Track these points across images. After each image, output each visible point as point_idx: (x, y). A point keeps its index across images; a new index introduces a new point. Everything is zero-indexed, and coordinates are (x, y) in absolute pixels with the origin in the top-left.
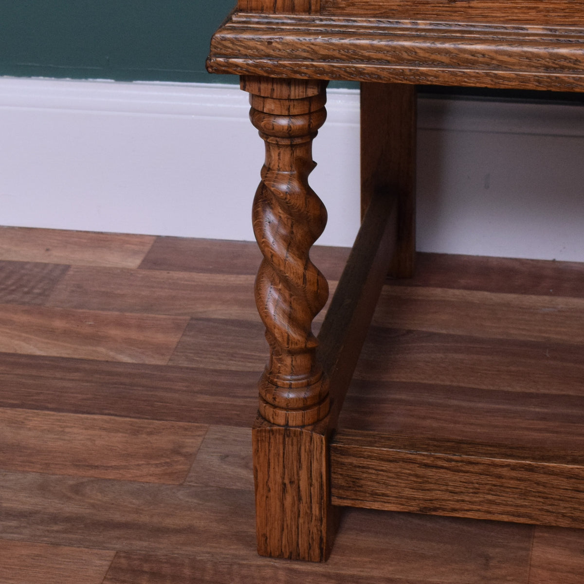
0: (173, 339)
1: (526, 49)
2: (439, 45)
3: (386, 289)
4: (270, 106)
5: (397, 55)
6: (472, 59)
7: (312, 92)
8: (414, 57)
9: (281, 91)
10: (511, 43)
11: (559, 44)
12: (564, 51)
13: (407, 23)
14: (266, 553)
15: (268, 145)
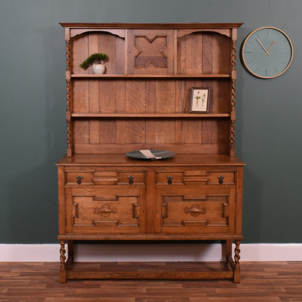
0: (48, 270)
3: (70, 265)
5: (71, 238)
6: (77, 238)
7: (65, 241)
8: (73, 238)
9: (62, 241)
12: (83, 237)
13: (72, 235)
15: (61, 246)
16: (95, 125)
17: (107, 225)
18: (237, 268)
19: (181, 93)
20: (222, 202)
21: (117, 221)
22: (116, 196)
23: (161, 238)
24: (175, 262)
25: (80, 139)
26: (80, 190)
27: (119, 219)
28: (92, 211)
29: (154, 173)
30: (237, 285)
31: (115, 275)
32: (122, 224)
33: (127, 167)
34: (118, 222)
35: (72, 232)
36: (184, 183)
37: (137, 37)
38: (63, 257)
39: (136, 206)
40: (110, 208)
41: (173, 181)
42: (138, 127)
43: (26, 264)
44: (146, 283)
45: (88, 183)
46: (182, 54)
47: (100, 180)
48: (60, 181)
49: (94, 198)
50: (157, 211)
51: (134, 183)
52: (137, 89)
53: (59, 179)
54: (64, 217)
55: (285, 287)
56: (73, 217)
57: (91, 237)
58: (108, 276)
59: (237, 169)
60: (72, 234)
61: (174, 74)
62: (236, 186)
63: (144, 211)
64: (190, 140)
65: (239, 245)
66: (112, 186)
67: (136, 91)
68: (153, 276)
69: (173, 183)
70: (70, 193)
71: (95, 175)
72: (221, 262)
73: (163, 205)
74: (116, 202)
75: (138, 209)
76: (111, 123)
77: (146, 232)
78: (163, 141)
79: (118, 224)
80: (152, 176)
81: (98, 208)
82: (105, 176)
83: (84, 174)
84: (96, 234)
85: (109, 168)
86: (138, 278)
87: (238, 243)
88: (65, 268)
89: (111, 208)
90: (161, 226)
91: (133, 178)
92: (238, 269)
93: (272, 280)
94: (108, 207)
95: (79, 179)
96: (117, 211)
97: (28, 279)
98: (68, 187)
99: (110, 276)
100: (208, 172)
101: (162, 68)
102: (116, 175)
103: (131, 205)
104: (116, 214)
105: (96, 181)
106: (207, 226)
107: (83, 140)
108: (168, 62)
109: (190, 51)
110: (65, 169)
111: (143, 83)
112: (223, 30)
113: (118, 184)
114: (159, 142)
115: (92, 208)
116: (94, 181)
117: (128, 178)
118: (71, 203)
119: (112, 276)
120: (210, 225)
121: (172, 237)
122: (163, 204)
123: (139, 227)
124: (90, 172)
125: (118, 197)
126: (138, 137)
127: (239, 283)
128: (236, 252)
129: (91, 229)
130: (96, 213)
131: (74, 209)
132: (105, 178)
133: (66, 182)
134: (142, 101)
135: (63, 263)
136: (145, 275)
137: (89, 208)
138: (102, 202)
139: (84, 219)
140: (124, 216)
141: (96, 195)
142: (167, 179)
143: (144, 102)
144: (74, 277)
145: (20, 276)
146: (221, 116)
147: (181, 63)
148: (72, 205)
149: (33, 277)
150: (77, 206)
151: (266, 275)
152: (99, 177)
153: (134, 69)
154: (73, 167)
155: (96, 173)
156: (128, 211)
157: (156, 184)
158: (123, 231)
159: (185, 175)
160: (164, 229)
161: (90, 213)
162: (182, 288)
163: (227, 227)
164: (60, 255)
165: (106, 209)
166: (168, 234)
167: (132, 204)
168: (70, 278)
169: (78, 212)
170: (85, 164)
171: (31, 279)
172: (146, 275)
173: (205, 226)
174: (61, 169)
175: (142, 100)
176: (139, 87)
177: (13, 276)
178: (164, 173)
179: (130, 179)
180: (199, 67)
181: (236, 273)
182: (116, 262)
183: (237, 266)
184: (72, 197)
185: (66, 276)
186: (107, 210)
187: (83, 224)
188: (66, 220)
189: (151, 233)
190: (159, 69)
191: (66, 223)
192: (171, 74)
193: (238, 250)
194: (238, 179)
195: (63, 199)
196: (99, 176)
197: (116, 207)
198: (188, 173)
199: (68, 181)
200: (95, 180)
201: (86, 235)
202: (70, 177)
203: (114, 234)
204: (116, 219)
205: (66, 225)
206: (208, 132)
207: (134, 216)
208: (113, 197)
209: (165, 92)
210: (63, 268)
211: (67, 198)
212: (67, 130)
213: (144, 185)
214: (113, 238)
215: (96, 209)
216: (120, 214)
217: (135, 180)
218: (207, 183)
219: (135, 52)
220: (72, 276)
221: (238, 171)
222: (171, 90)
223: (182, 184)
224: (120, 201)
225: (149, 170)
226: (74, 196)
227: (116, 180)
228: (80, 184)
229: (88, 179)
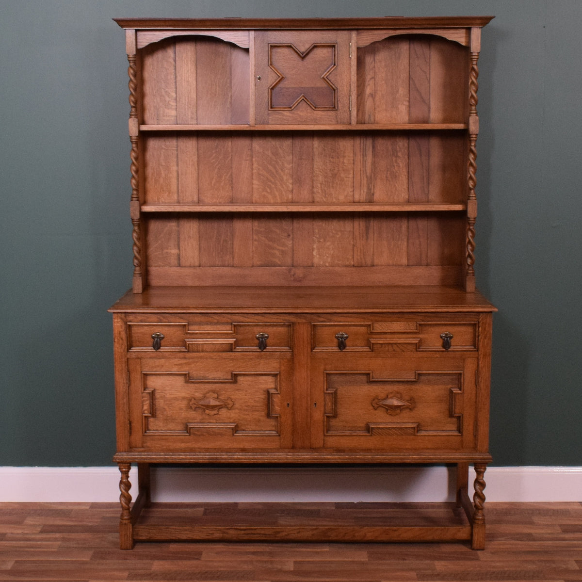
0: (99, 520)
2: (148, 457)
4: (122, 467)
5: (142, 458)
6: (153, 458)
7: (129, 465)
8: (145, 459)
9: (124, 465)
12: (166, 457)
13: (143, 453)
14: (122, 549)
15: (122, 474)
16: (190, 227)
17: (213, 432)
18: (479, 520)
19: (366, 161)
20: (449, 386)
21: (235, 424)
22: (232, 373)
23: (325, 459)
24: (353, 503)
25: (160, 256)
26: (158, 362)
27: (239, 420)
28: (183, 404)
29: (309, 329)
30: (479, 552)
31: (232, 534)
32: (244, 430)
33: (253, 315)
34: (237, 426)
35: (143, 447)
36: (370, 349)
37: (273, 47)
38: (126, 497)
39: (272, 394)
40: (220, 397)
41: (348, 342)
42: (278, 231)
43: (55, 507)
44: (295, 549)
45: (174, 348)
46: (367, 83)
47: (200, 341)
48: (118, 343)
49: (188, 378)
50: (315, 404)
51: (269, 348)
52: (275, 154)
53: (116, 340)
54: (127, 416)
55: (576, 559)
56: (145, 417)
57: (181, 457)
58: (217, 535)
59: (479, 319)
60: (142, 451)
61: (350, 123)
62: (478, 354)
63: (288, 404)
64: (383, 258)
65: (483, 474)
66: (224, 354)
67: (274, 158)
68: (306, 534)
69: (347, 348)
70: (138, 367)
71: (189, 331)
72: (447, 504)
73: (327, 392)
74: (232, 385)
75: (276, 400)
76: (223, 225)
77: (293, 448)
78: (329, 260)
79: (236, 430)
80: (305, 334)
81: (195, 399)
82: (209, 333)
83: (166, 329)
84: (192, 450)
85: (216, 317)
86: (277, 538)
87: (482, 470)
88: (131, 518)
89: (223, 399)
90: (324, 435)
91: (267, 337)
92: (480, 522)
93: (550, 542)
94: (216, 395)
95: (156, 339)
96: (234, 404)
97: (56, 539)
98: (134, 355)
99: (221, 535)
100: (420, 325)
101: (326, 112)
102: (231, 332)
103: (261, 391)
104: (233, 411)
105: (190, 344)
106: (418, 434)
107: (167, 259)
108: (339, 98)
109: (384, 75)
110: (127, 320)
111: (287, 143)
112: (452, 31)
113: (236, 350)
114: (322, 263)
115: (184, 398)
116: (186, 343)
117: (256, 337)
118: (141, 389)
119: (224, 535)
120: (423, 432)
121: (347, 457)
122: (327, 390)
123: (279, 436)
124: (179, 325)
125: (236, 375)
126: (277, 253)
127: (483, 549)
128: (478, 487)
129: (182, 441)
130: (191, 408)
131: (147, 400)
132: (209, 337)
133: (130, 346)
134: (286, 180)
135: (126, 510)
136: (292, 532)
137: (176, 398)
138: (202, 386)
139: (167, 420)
140: (248, 415)
141: (191, 372)
142: (336, 340)
143: (291, 181)
144: (148, 538)
145: (42, 532)
146: (446, 210)
147: (366, 100)
148: (142, 393)
149: (66, 535)
150: (152, 394)
151: (537, 531)
152: (197, 336)
153: (268, 114)
154: (144, 314)
155: (191, 327)
156: (256, 404)
157: (314, 349)
158: (247, 445)
159: (374, 331)
160: (332, 441)
161: (181, 409)
162: (367, 560)
163: (459, 437)
164: (120, 493)
165: (211, 400)
166: (339, 450)
167: (265, 391)
168: (141, 538)
169: (155, 405)
170: (167, 309)
171: (64, 539)
172: (294, 534)
173: (415, 435)
174: (119, 320)
175: (285, 178)
176: (280, 151)
177: (27, 534)
178: (330, 328)
179: (261, 339)
180: (403, 108)
181: (476, 530)
182: (236, 504)
183: (479, 516)
184: (143, 375)
185: (133, 535)
186: (213, 403)
187: (165, 430)
188: (130, 423)
189: (303, 448)
190: (319, 114)
191: (131, 429)
192: (344, 123)
193: (480, 484)
194: (482, 340)
195: (125, 381)
196: (197, 333)
197: (232, 397)
198: (379, 327)
199: (134, 344)
200: (189, 341)
201: (171, 454)
202: (138, 336)
203: (228, 451)
204: (231, 421)
205: (131, 433)
206: (420, 242)
207: (268, 415)
208: (225, 377)
209: (331, 160)
210: (126, 520)
211: (132, 379)
212: (133, 238)
213: (289, 352)
214: (225, 459)
215: (190, 400)
216: (241, 409)
217: (269, 341)
218: (417, 347)
219: (271, 79)
220: (144, 535)
221: (482, 323)
222: (344, 157)
223: (366, 349)
224: (241, 385)
225: (300, 321)
226: (146, 375)
227: (232, 341)
228: (158, 351)
229: (174, 340)
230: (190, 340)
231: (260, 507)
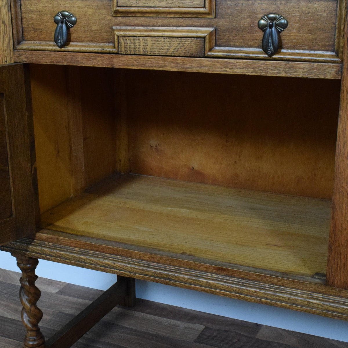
1: (73, 255)
2: (52, 250)
10: (70, 252)
11: (81, 254)
77: (327, 283)
105: (121, 36)
113: (210, 54)
117: (259, 25)
133: (18, 39)
152: (135, 20)
179: (268, 30)
182: (258, 326)
199: (26, 35)
202: (32, 19)
213: (334, 62)
227: (206, 32)
228: (63, 49)
229: (94, 28)
230: (123, 28)
231: (292, 341)
